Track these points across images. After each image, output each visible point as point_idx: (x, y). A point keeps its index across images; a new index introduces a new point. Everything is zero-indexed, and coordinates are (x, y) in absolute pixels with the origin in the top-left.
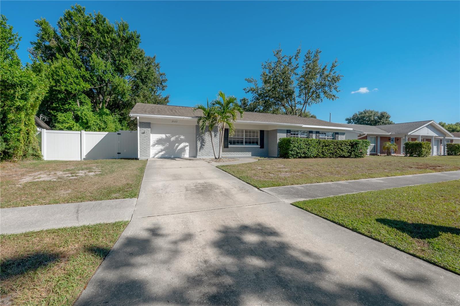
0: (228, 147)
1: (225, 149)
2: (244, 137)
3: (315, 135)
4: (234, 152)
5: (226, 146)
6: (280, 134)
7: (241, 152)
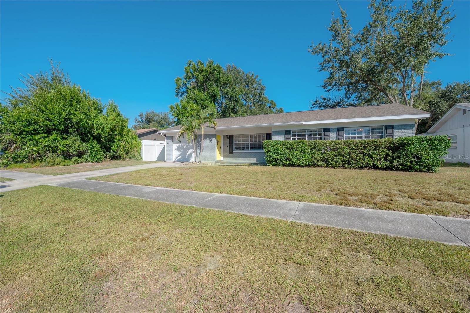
0: (232, 153)
1: (230, 154)
2: (249, 142)
3: (335, 133)
4: (239, 157)
5: (231, 152)
6: (276, 136)
7: (246, 157)
